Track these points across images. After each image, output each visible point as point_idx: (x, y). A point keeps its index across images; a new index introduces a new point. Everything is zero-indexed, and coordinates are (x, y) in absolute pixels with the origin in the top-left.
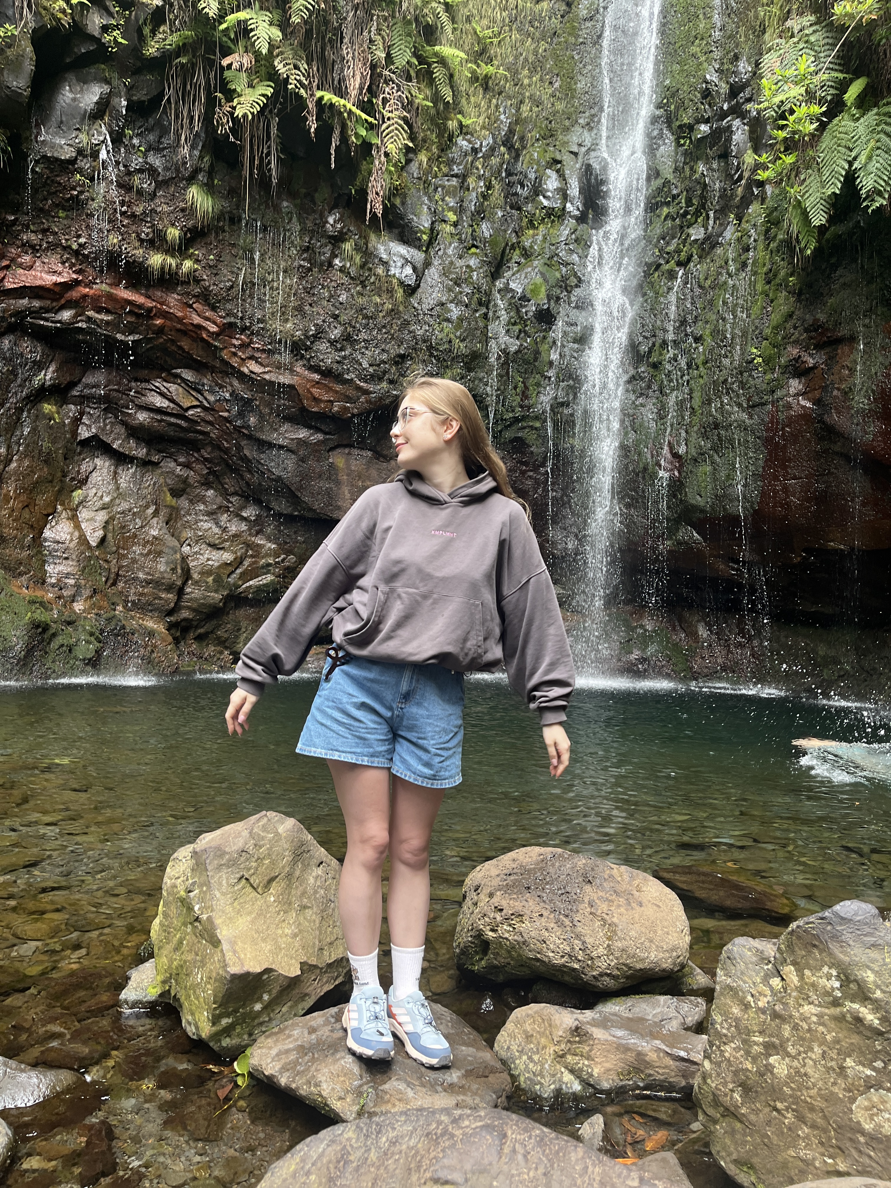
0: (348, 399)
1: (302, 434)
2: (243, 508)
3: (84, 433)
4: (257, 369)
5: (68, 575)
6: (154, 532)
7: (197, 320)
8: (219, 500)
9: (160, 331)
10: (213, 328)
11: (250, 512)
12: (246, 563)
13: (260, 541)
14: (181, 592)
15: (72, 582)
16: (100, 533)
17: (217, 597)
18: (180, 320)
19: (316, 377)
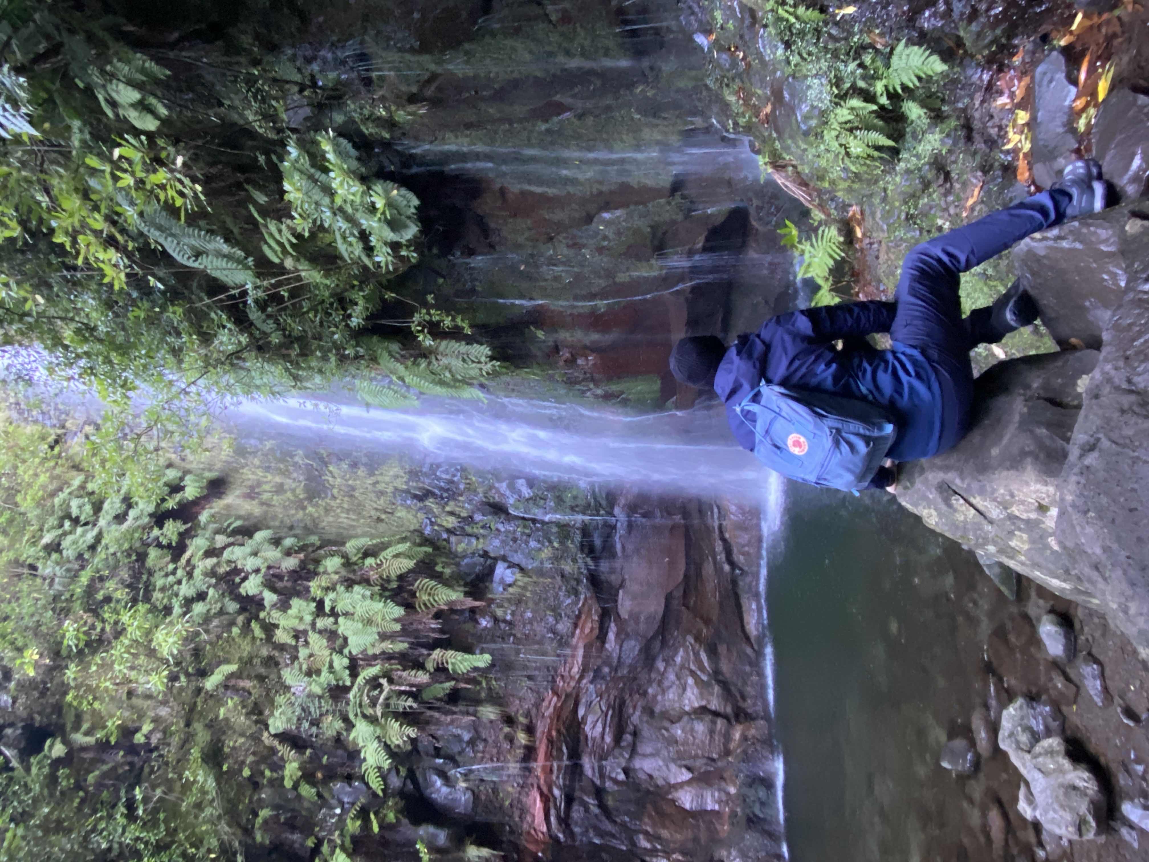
0: (590, 610)
1: (611, 636)
2: (658, 670)
3: (622, 777)
4: (575, 670)
5: (713, 796)
6: (679, 732)
7: (551, 709)
8: (655, 685)
9: (558, 731)
10: (555, 699)
11: (660, 665)
12: (693, 667)
13: (678, 659)
14: (716, 714)
15: (717, 794)
16: (684, 770)
17: (717, 689)
18: (552, 720)
19: (578, 631)
